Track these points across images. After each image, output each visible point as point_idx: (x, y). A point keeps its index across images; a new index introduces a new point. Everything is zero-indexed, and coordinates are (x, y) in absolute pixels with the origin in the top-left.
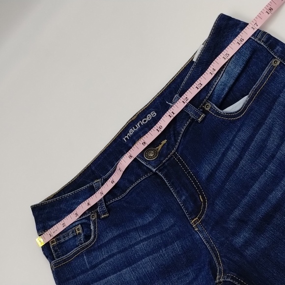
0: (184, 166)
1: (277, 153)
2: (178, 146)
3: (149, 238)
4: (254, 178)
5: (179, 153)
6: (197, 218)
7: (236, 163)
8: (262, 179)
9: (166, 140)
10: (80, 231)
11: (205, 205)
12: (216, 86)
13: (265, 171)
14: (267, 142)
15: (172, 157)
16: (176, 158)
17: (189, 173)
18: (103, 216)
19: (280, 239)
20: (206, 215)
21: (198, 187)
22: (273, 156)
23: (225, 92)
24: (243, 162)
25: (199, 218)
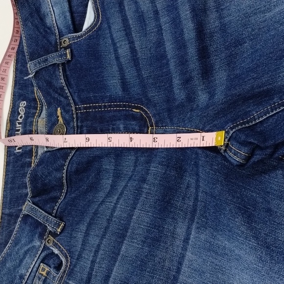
0: (95, 107)
1: (156, 7)
2: (73, 99)
3: (121, 194)
4: (160, 43)
5: (79, 104)
6: (150, 128)
7: (133, 50)
8: (167, 36)
9: (59, 109)
10: (47, 269)
11: (144, 111)
12: (57, 24)
13: (162, 29)
14: (140, 9)
15: (77, 114)
16: (81, 110)
17: (105, 106)
18: (59, 230)
19: (229, 56)
20: (154, 116)
21: (125, 106)
22: (156, 12)
23: (69, 17)
24: (137, 44)
25: (152, 126)
